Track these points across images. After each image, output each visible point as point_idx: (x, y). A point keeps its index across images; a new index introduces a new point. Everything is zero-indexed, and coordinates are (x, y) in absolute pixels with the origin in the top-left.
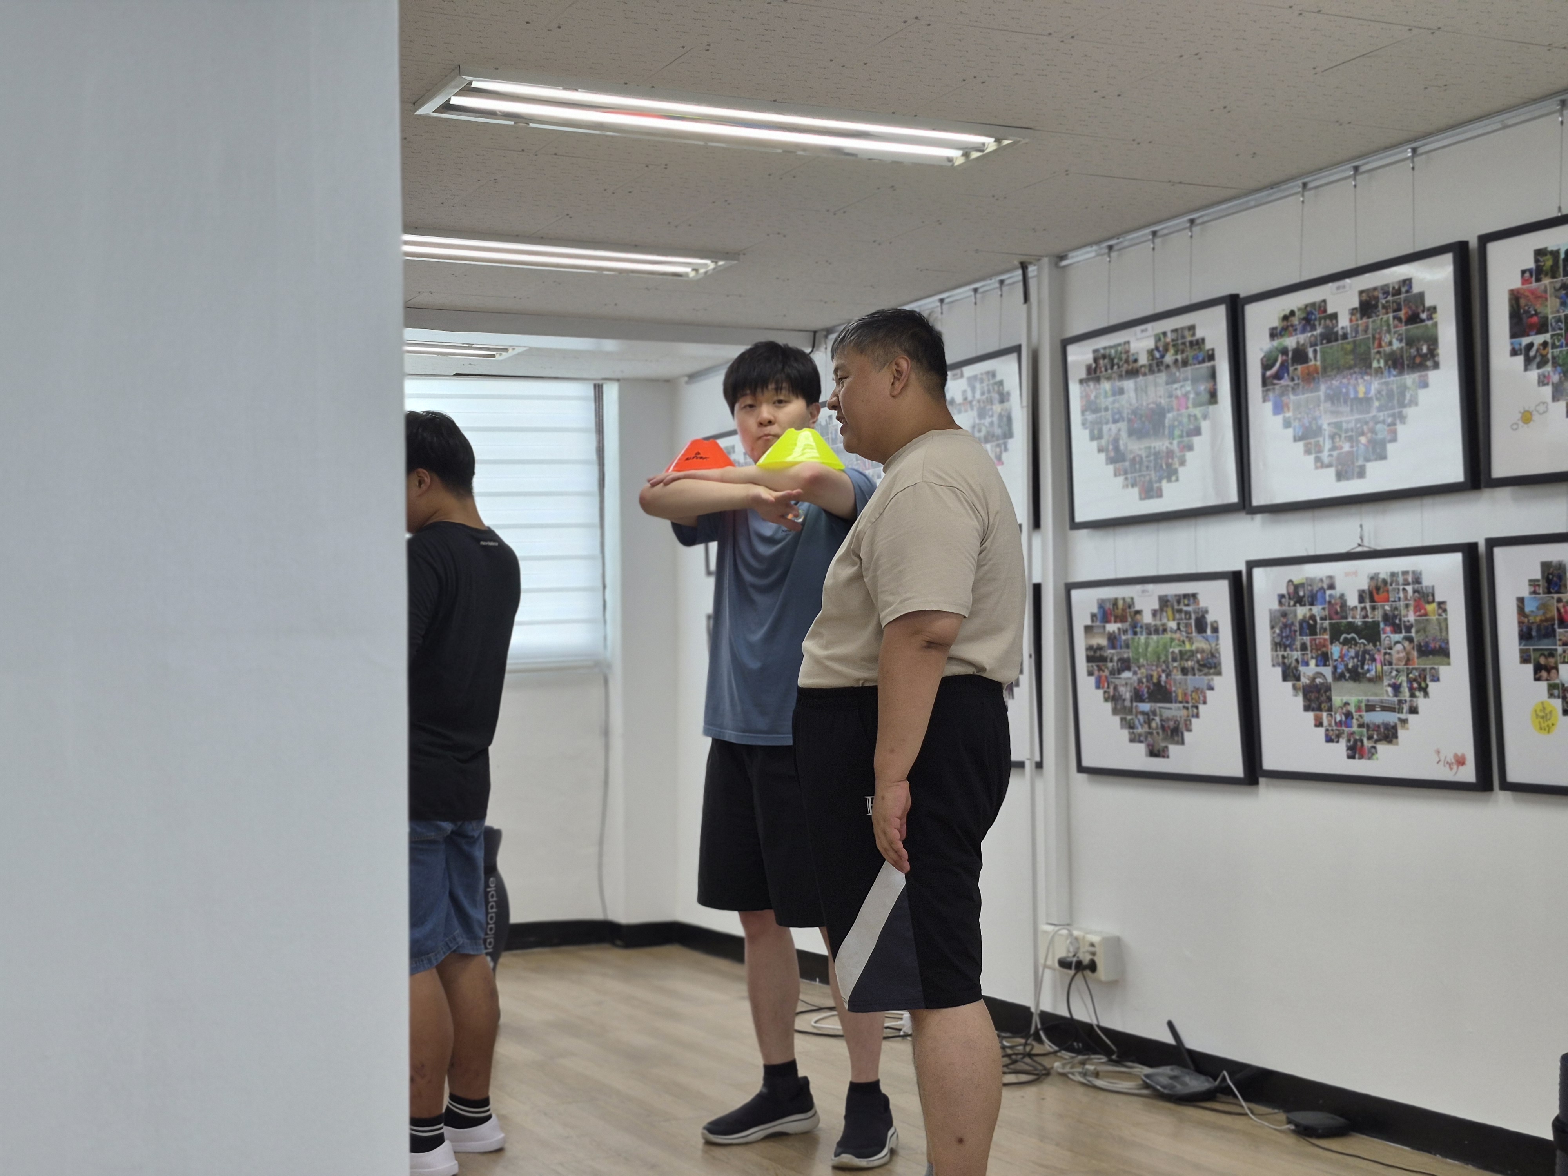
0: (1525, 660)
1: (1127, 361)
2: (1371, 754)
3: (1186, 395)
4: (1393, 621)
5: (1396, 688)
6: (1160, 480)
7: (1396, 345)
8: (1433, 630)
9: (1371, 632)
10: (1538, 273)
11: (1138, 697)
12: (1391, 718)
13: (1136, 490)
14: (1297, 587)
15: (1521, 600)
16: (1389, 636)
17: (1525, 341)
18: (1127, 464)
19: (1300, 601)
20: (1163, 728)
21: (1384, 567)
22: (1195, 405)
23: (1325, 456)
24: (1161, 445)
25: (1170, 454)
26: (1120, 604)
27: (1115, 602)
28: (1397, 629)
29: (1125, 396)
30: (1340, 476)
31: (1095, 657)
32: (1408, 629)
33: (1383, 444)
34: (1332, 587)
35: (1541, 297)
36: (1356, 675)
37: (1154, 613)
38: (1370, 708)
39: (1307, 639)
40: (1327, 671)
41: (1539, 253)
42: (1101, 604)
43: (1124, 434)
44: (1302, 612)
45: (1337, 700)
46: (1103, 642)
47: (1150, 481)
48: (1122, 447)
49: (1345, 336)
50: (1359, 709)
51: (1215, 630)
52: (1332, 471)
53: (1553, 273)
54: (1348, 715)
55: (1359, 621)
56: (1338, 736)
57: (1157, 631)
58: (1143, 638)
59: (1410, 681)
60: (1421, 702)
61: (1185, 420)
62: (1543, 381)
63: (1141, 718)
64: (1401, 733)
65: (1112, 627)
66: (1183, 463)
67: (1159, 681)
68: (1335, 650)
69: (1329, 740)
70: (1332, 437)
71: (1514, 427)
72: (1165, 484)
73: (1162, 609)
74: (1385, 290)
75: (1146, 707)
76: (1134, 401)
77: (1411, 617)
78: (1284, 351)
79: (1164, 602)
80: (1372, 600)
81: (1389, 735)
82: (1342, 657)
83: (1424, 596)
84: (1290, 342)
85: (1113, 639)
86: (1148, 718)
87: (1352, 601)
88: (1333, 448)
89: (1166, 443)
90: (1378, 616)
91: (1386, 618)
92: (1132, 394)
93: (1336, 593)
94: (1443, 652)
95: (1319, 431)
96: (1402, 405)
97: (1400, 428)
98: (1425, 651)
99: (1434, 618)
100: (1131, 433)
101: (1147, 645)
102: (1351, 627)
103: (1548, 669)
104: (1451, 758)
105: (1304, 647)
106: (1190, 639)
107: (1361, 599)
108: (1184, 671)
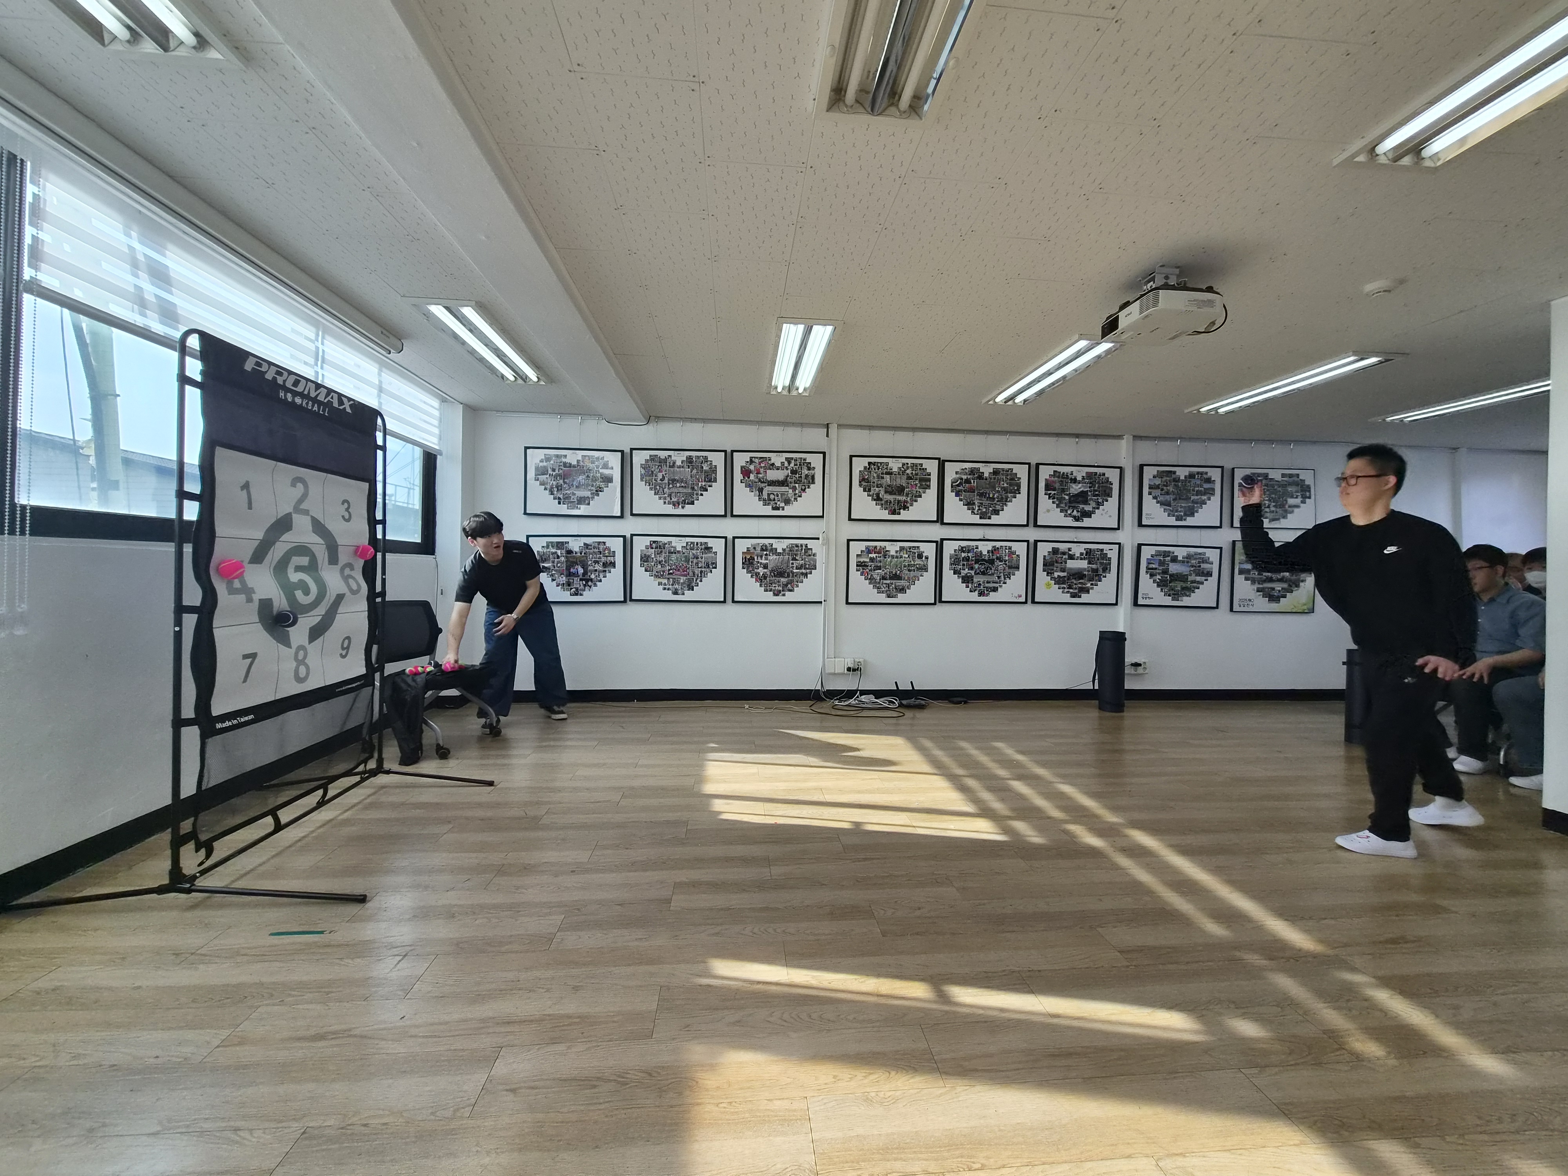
0: (1044, 571)
1: (887, 469)
2: (987, 595)
3: (916, 485)
4: (1000, 559)
5: (999, 577)
6: (900, 509)
7: (1005, 485)
8: (1014, 562)
9: (992, 562)
10: (1054, 476)
11: (884, 578)
12: (997, 585)
13: (887, 511)
14: (962, 548)
15: (1045, 556)
16: (997, 563)
17: (1049, 492)
18: (883, 502)
19: (964, 552)
20: (896, 589)
21: (998, 544)
22: (920, 488)
23: (976, 511)
24: (902, 498)
25: (906, 502)
26: (878, 548)
27: (876, 547)
28: (1001, 561)
29: (885, 480)
30: (981, 518)
31: (860, 565)
32: (1006, 561)
33: (998, 511)
34: (977, 548)
35: (1054, 482)
36: (983, 573)
37: (897, 552)
38: (988, 582)
39: (965, 563)
40: (973, 572)
41: (1054, 471)
42: (867, 548)
43: (882, 493)
44: (963, 555)
45: (975, 580)
46: (868, 560)
47: (895, 509)
48: (881, 496)
49: (986, 479)
50: (984, 583)
51: (927, 558)
52: (978, 516)
53: (1059, 477)
54: (980, 584)
55: (986, 558)
56: (975, 591)
57: (897, 557)
58: (889, 560)
59: (1004, 575)
60: (1008, 580)
61: (914, 492)
62: (1053, 502)
63: (885, 585)
64: (999, 589)
65: (873, 555)
66: (912, 505)
67: (896, 574)
68: (977, 566)
69: (971, 591)
70: (979, 506)
71: (1044, 513)
72: (902, 510)
73: (901, 550)
74: (1003, 470)
75: (888, 582)
76: (889, 482)
77: (1007, 558)
78: (962, 479)
79: (902, 549)
80: (992, 552)
81: (995, 590)
82: (979, 568)
83: (1012, 553)
84: (965, 477)
85: (872, 560)
86: (888, 585)
87: (985, 552)
88: (979, 510)
89: (904, 498)
90: (995, 557)
91: (997, 558)
92: (888, 480)
93: (979, 550)
94: (1018, 568)
95: (974, 504)
96: (1006, 501)
97: (1005, 507)
98: (1010, 567)
99: (1015, 559)
100: (886, 492)
101: (891, 562)
102: (984, 560)
103: (1051, 573)
104: (1017, 595)
105: (964, 565)
106: (914, 561)
107: (988, 552)
108: (909, 570)
